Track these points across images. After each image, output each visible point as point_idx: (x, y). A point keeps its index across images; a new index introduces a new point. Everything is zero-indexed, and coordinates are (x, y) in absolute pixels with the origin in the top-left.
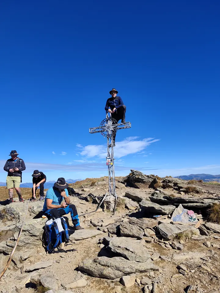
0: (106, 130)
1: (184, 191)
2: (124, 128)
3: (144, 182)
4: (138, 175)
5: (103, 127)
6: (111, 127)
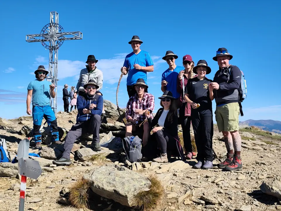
2: (72, 38)
5: (45, 35)
6: (56, 36)
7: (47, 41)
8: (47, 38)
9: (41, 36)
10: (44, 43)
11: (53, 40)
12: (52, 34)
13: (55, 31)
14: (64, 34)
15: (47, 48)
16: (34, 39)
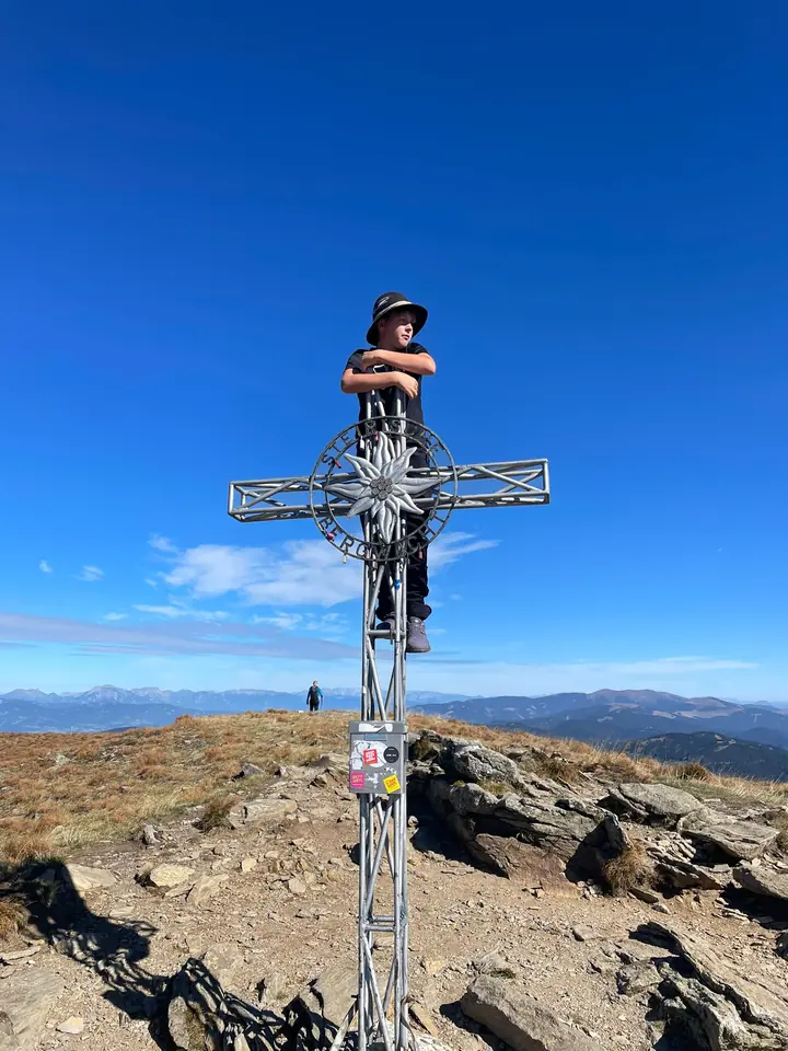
0: (359, 507)
2: (499, 499)
3: (536, 839)
4: (489, 777)
5: (337, 480)
6: (403, 488)
7: (353, 512)
8: (352, 500)
9: (315, 488)
10: (332, 527)
11: (387, 505)
12: (382, 478)
13: (397, 459)
14: (452, 477)
15: (352, 550)
16: (272, 502)
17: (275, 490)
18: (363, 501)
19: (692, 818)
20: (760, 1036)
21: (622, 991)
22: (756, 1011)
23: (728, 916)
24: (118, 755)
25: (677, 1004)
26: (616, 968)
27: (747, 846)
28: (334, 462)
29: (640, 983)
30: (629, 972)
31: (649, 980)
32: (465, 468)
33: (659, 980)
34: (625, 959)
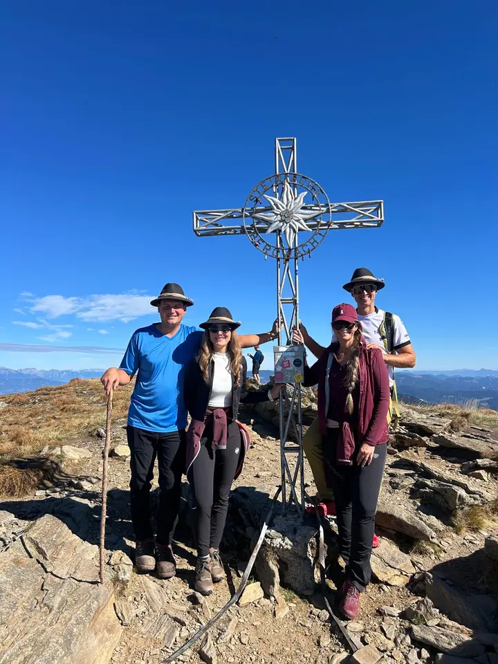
0: (273, 227)
1: (488, 469)
5: (260, 210)
6: (300, 216)
7: (270, 230)
8: (269, 223)
9: (246, 216)
10: (258, 239)
11: (291, 227)
12: (287, 210)
13: (295, 199)
14: (328, 211)
15: (270, 253)
16: (216, 225)
17: (220, 217)
18: (276, 224)
19: (405, 416)
20: (475, 499)
21: (394, 488)
22: (471, 489)
23: (434, 459)
24: (40, 401)
25: (427, 490)
26: (389, 479)
27: (437, 427)
28: (257, 200)
29: (405, 483)
30: (397, 480)
31: (409, 482)
32: (336, 205)
33: (414, 482)
34: (392, 475)
